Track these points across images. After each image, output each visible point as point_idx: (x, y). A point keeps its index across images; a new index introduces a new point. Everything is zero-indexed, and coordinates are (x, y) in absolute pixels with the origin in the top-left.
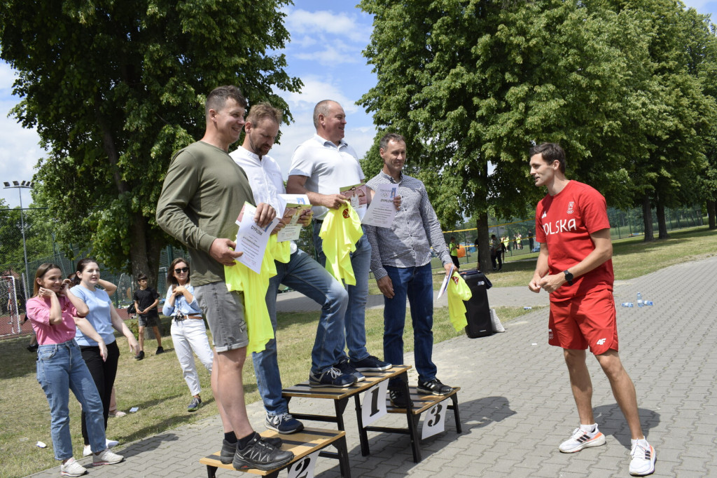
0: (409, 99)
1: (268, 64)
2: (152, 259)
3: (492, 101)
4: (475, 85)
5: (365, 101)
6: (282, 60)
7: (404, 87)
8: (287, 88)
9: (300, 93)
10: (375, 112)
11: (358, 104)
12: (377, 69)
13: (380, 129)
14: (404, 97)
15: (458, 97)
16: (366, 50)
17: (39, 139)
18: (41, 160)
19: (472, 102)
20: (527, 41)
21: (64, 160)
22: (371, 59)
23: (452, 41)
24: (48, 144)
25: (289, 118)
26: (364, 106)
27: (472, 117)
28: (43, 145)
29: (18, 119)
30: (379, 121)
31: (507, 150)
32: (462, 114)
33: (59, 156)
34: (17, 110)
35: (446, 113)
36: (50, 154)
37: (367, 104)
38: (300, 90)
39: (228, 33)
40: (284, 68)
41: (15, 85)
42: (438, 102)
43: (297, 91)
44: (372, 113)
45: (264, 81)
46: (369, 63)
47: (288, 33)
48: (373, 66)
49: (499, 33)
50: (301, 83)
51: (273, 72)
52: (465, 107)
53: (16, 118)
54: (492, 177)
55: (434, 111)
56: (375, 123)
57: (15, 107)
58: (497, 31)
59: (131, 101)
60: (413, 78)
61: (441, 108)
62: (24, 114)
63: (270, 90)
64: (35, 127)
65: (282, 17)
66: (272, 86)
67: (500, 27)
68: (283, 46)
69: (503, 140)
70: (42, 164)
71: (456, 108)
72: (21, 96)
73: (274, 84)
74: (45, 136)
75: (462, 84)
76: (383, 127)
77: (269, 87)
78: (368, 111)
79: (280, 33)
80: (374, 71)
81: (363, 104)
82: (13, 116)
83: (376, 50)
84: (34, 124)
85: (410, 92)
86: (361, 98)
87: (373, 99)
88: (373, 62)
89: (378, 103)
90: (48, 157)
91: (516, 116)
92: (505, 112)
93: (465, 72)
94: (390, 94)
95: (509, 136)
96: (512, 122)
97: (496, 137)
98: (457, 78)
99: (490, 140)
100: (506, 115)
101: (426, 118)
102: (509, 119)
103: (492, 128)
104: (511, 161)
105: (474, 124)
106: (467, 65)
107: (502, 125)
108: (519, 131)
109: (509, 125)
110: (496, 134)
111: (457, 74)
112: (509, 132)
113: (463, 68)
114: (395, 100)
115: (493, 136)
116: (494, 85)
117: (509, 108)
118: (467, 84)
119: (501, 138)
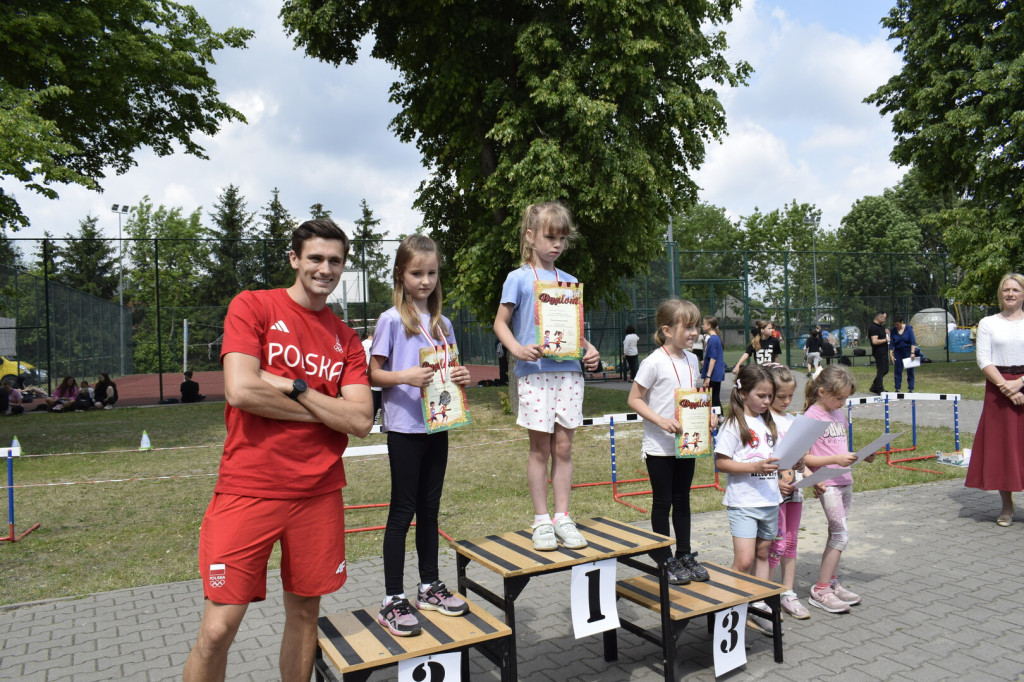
0: (952, 92)
1: (701, 46)
5: (879, 96)
6: (721, 40)
7: (945, 73)
8: (726, 80)
9: (746, 85)
10: (896, 112)
12: (904, 46)
13: (901, 139)
14: (943, 88)
16: (889, 16)
17: (423, 156)
18: (423, 183)
21: (448, 182)
22: (896, 30)
24: (431, 162)
26: (878, 105)
28: (426, 163)
29: (396, 132)
30: (899, 127)
33: (444, 177)
34: (398, 120)
36: (434, 174)
37: (882, 102)
38: (747, 80)
40: (722, 53)
41: (391, 89)
42: (1001, 95)
43: (743, 82)
44: (890, 115)
46: (891, 36)
48: (898, 41)
50: (751, 69)
51: (706, 59)
53: (394, 130)
55: (992, 115)
56: (895, 130)
57: (396, 116)
59: (507, 105)
61: (1006, 104)
62: (405, 125)
64: (414, 141)
68: (729, 18)
70: (425, 187)
72: (397, 103)
73: (707, 77)
74: (429, 152)
76: (908, 136)
78: (883, 112)
80: (899, 49)
81: (876, 102)
82: (393, 127)
83: (906, 16)
84: (414, 137)
85: (955, 82)
86: (874, 92)
87: (895, 93)
88: (899, 35)
89: (901, 99)
90: (432, 178)
94: (922, 86)
101: (976, 122)
114: (926, 94)
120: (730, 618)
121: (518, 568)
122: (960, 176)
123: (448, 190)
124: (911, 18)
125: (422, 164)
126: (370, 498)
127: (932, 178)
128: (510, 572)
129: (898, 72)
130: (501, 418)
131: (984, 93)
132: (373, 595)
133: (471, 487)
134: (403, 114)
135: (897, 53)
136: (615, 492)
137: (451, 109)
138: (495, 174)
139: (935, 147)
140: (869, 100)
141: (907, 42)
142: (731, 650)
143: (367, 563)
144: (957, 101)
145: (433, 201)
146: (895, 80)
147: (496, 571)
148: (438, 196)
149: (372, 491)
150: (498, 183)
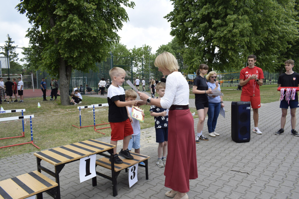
0: (185, 17)
2: (68, 73)
3: (219, 21)
4: (213, 13)
5: (167, 16)
7: (184, 12)
8: (128, 5)
10: (172, 21)
11: (165, 18)
12: (174, 3)
13: (173, 29)
14: (183, 16)
15: (206, 18)
17: (29, 19)
18: (29, 29)
19: (211, 20)
21: (38, 29)
24: (32, 22)
25: (127, 19)
26: (167, 19)
27: (210, 27)
28: (30, 22)
29: (18, 10)
30: (173, 26)
31: (223, 43)
32: (206, 26)
33: (37, 27)
34: (19, 6)
35: (199, 25)
36: (33, 26)
37: (168, 18)
42: (197, 20)
43: (132, 7)
44: (170, 22)
45: (117, 1)
48: (172, 2)
50: (134, 4)
52: (208, 22)
53: (17, 9)
54: (216, 54)
55: (195, 25)
56: (171, 26)
57: (18, 4)
60: (188, 8)
61: (198, 22)
62: (22, 8)
63: (120, 5)
64: (25, 14)
66: (120, 3)
70: (30, 30)
71: (204, 23)
74: (31, 19)
75: (208, 13)
76: (174, 28)
78: (168, 21)
80: (173, 4)
81: (167, 18)
82: (17, 8)
84: (25, 12)
85: (187, 15)
86: (166, 15)
87: (171, 16)
89: (173, 18)
90: (32, 28)
91: (229, 29)
92: (225, 26)
93: (210, 7)
94: (178, 15)
95: (224, 37)
96: (227, 31)
97: (219, 37)
98: (206, 10)
99: (216, 38)
100: (225, 27)
101: (191, 26)
102: (226, 29)
103: (218, 33)
104: (224, 48)
105: (210, 30)
106: (211, 4)
107: (222, 32)
108: (229, 35)
109: (225, 32)
110: (219, 35)
111: (206, 8)
112: (225, 35)
113: (209, 5)
114: (179, 17)
115: (217, 36)
116: (221, 14)
117: (226, 25)
118: (210, 13)
119: (221, 37)
120: (133, 168)
121: (60, 162)
122: (186, 40)
123: (38, 32)
125: (29, 22)
126: (9, 135)
127: (180, 40)
128: (57, 163)
129: (172, 11)
130: (58, 106)
131: (193, 19)
132: (7, 172)
133: (47, 129)
134: (21, 4)
135: (172, 5)
136: (95, 128)
137: (38, 4)
138: (55, 27)
139: (181, 32)
140: (165, 17)
141: (175, 3)
142: (133, 178)
143: (5, 160)
144: (186, 20)
145: (33, 35)
146: (171, 12)
147: (52, 163)
148: (35, 34)
149: (9, 132)
150: (56, 30)
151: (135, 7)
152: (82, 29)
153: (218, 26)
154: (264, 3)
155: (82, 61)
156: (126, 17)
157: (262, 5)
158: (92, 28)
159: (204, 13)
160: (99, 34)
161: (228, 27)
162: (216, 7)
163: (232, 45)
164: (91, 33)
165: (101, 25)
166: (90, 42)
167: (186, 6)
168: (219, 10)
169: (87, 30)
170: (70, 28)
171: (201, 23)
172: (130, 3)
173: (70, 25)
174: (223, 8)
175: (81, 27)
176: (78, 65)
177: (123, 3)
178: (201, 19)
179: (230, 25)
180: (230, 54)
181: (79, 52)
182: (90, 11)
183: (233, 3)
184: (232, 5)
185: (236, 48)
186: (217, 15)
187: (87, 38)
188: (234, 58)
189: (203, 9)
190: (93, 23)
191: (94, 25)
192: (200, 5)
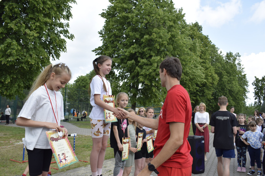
0: (114, 53)
1: (61, 25)
3: (145, 61)
4: (140, 53)
5: (95, 50)
6: (68, 25)
7: (113, 48)
8: (67, 37)
9: (73, 40)
10: (99, 55)
12: (103, 40)
14: (112, 52)
15: (133, 56)
16: (100, 31)
19: (138, 59)
20: (163, 41)
22: (101, 35)
23: (134, 35)
25: (65, 50)
26: (95, 53)
27: (137, 65)
31: (148, 79)
32: (133, 63)
35: (127, 62)
37: (96, 52)
38: (73, 39)
39: (46, 7)
40: (68, 28)
42: (125, 57)
43: (71, 39)
45: (58, 32)
46: (100, 36)
47: (72, 15)
49: (152, 36)
50: (74, 37)
51: (62, 29)
52: (135, 61)
54: (140, 89)
55: (122, 61)
58: (152, 35)
61: (126, 59)
63: (60, 36)
65: (71, 8)
66: (61, 35)
67: (153, 34)
68: (68, 20)
69: (147, 76)
71: (131, 60)
73: (62, 34)
75: (135, 52)
77: (60, 35)
78: (96, 55)
79: (69, 14)
80: (102, 40)
81: (95, 52)
83: (104, 32)
85: (114, 51)
87: (99, 51)
88: (102, 37)
89: (101, 53)
91: (153, 68)
92: (149, 65)
93: (137, 47)
94: (106, 50)
95: (149, 75)
96: (152, 70)
97: (145, 74)
98: (133, 49)
99: (142, 75)
100: (150, 67)
101: (119, 62)
102: (151, 68)
103: (144, 71)
104: (149, 84)
105: (137, 68)
106: (138, 45)
107: (148, 70)
108: (153, 74)
109: (151, 71)
110: (145, 73)
111: (134, 48)
112: (150, 73)
113: (136, 46)
114: (108, 52)
115: (144, 74)
116: (147, 54)
117: (151, 64)
118: (137, 52)
119: (146, 75)
122: (112, 74)
124: (105, 33)
140: (93, 51)
146: (100, 47)
151: (74, 39)
152: (19, 55)
153: (144, 65)
154: (180, 50)
155: (14, 88)
156: (64, 47)
157: (179, 51)
158: (31, 56)
159: (132, 51)
160: (36, 62)
161: (152, 67)
162: (142, 48)
163: (156, 82)
164: (29, 60)
165: (41, 53)
166: (26, 69)
167: (115, 44)
168: (144, 50)
169: (25, 56)
170: (7, 53)
171: (129, 60)
172: (70, 35)
173: (8, 50)
174: (149, 50)
175: (19, 53)
176: (7, 91)
177: (63, 34)
178: (129, 57)
179: (154, 65)
180: (154, 91)
181: (13, 77)
182: (31, 38)
183: (156, 47)
184: (155, 48)
185: (159, 86)
186: (143, 55)
187: (24, 64)
188: (157, 94)
189: (131, 48)
190: (32, 51)
191: (33, 52)
192: (128, 45)
